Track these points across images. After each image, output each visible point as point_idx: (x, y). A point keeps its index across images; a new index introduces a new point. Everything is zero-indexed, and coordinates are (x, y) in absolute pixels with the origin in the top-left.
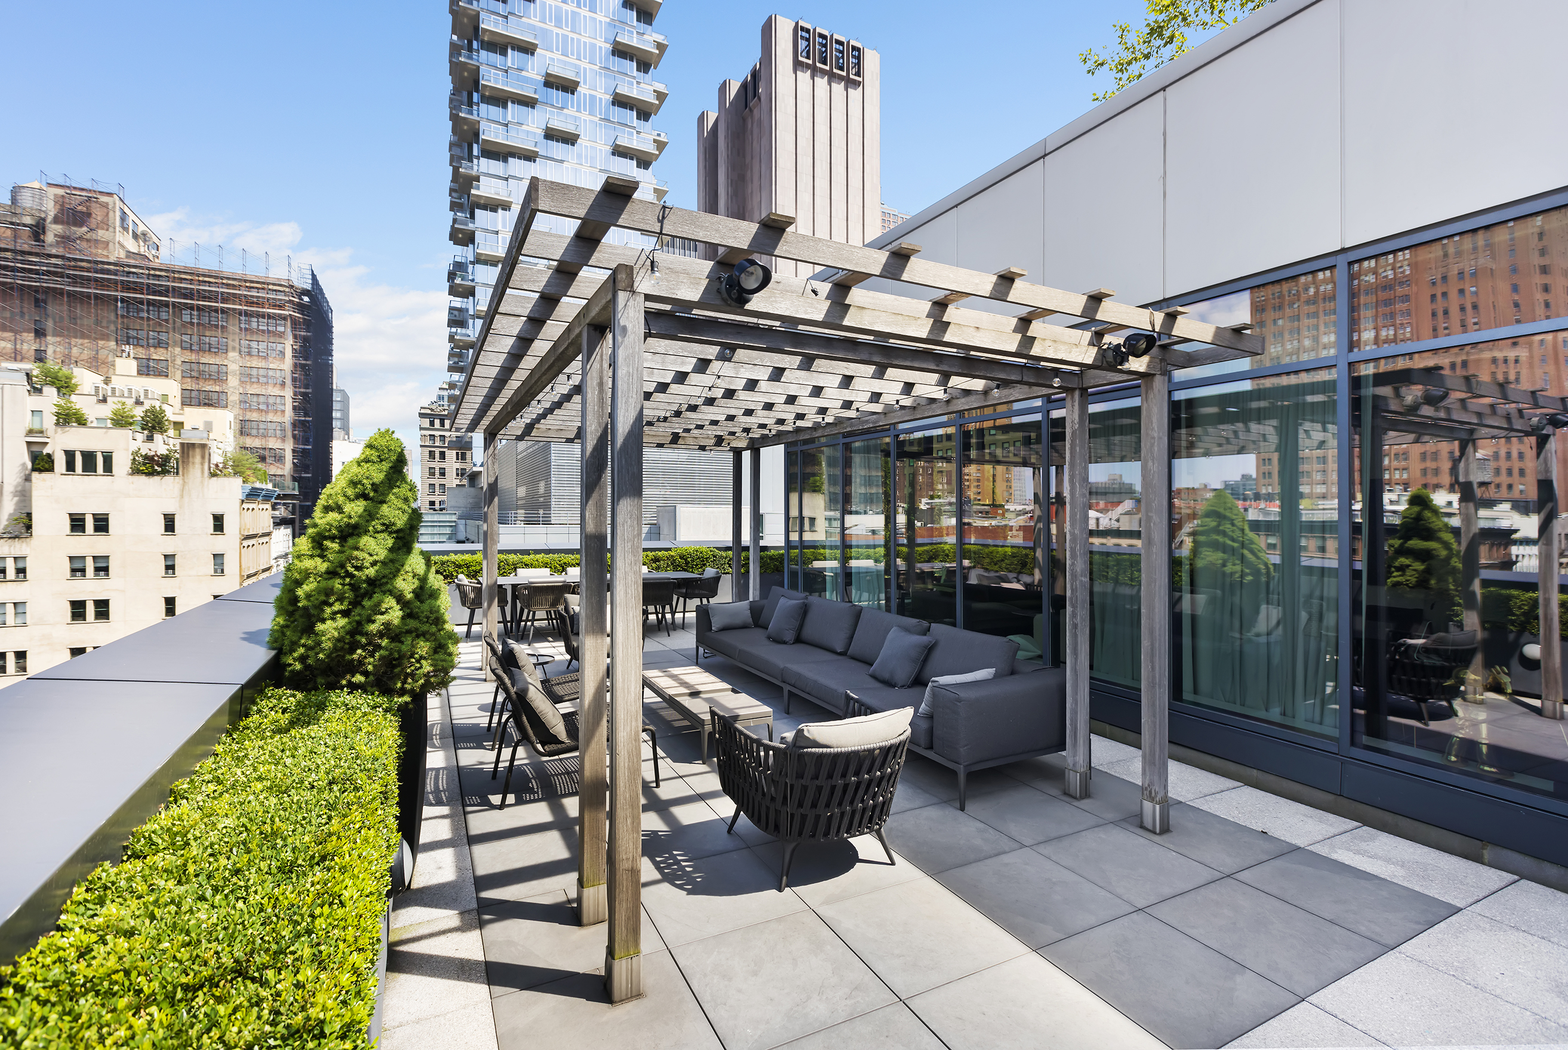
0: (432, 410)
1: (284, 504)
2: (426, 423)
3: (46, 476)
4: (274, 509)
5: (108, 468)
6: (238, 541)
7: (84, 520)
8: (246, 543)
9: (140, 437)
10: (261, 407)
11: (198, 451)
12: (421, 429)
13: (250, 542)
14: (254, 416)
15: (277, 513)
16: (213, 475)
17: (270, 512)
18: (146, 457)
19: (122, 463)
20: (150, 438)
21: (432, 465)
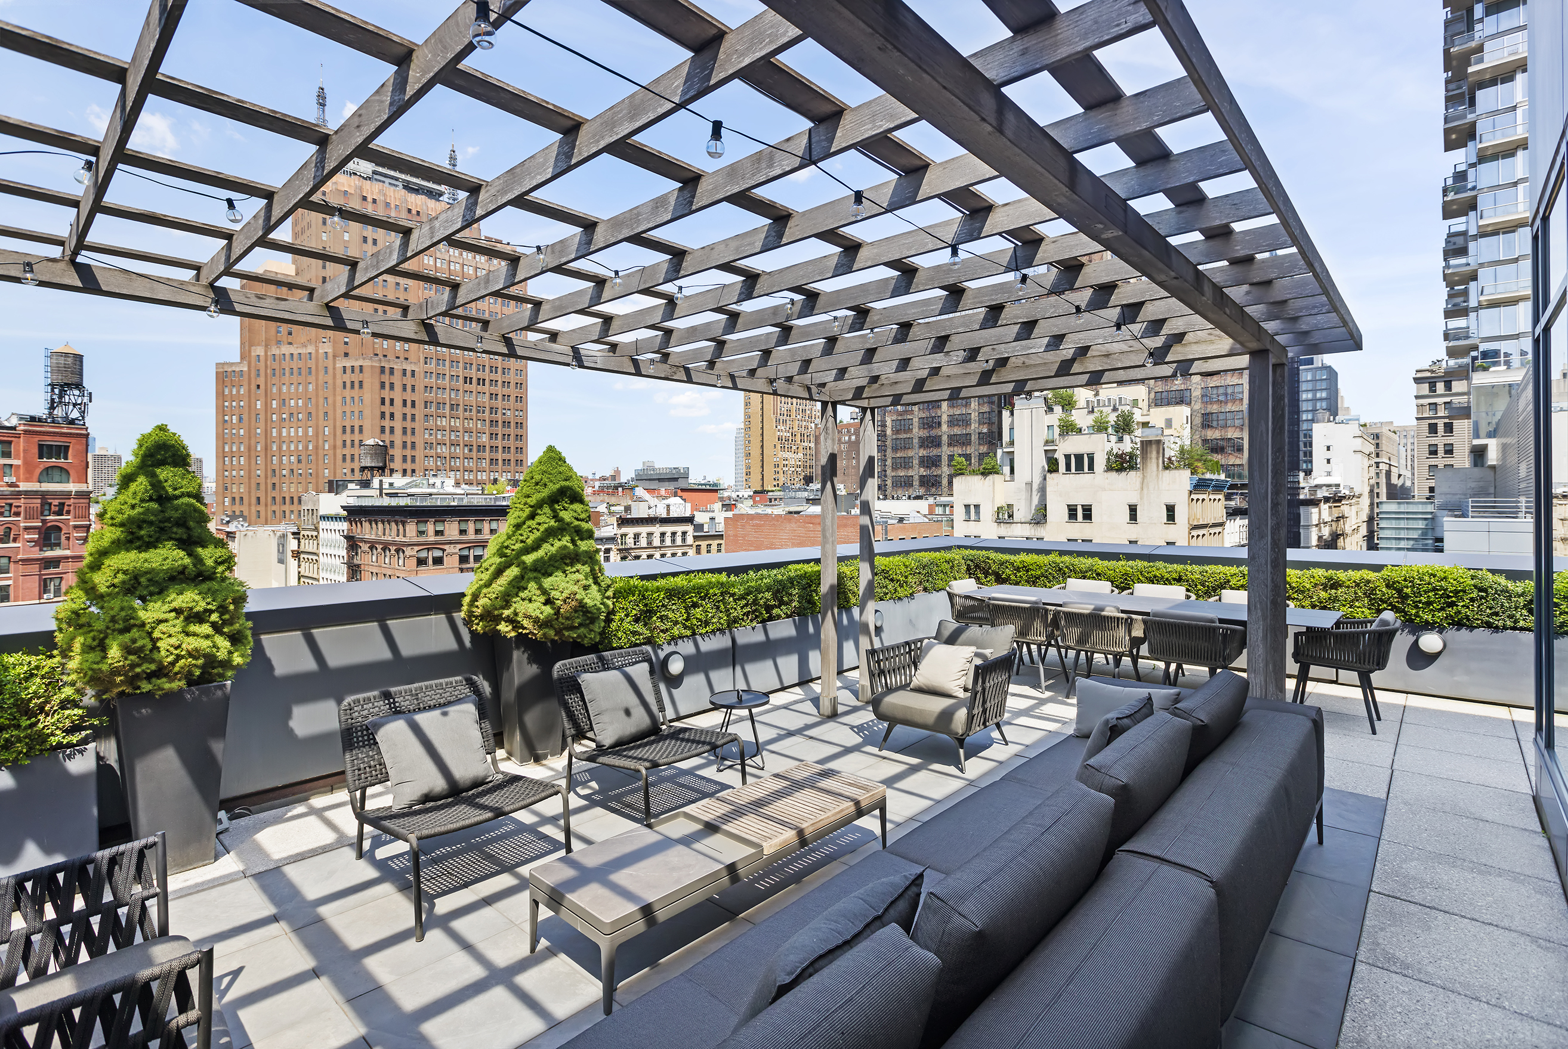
0: (1432, 371)
1: (1242, 494)
2: (1425, 389)
3: (1054, 475)
4: (1228, 497)
5: (1091, 467)
6: (1187, 530)
7: (1076, 510)
8: (1195, 533)
9: (1113, 439)
10: (1220, 398)
11: (1154, 447)
12: (1417, 397)
13: (1201, 532)
14: (1215, 408)
15: (1233, 503)
16: (1166, 468)
17: (1223, 502)
18: (1117, 456)
19: (1100, 463)
20: (1121, 440)
21: (1433, 441)
